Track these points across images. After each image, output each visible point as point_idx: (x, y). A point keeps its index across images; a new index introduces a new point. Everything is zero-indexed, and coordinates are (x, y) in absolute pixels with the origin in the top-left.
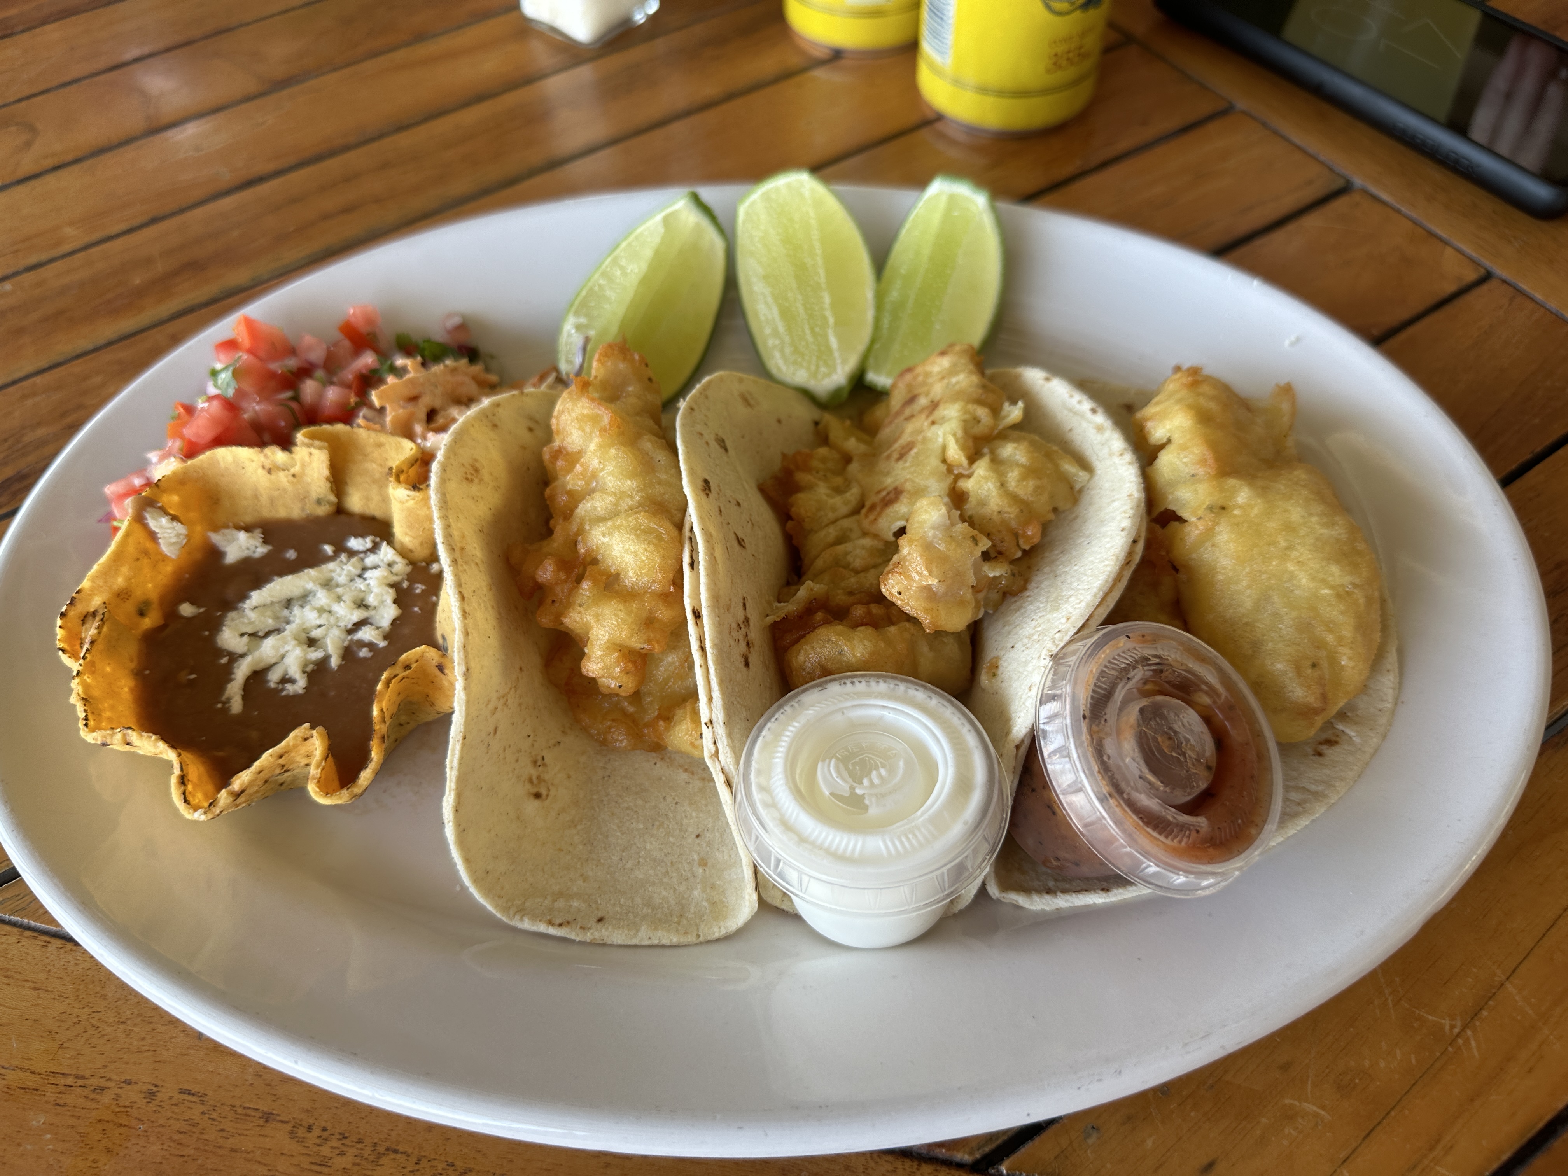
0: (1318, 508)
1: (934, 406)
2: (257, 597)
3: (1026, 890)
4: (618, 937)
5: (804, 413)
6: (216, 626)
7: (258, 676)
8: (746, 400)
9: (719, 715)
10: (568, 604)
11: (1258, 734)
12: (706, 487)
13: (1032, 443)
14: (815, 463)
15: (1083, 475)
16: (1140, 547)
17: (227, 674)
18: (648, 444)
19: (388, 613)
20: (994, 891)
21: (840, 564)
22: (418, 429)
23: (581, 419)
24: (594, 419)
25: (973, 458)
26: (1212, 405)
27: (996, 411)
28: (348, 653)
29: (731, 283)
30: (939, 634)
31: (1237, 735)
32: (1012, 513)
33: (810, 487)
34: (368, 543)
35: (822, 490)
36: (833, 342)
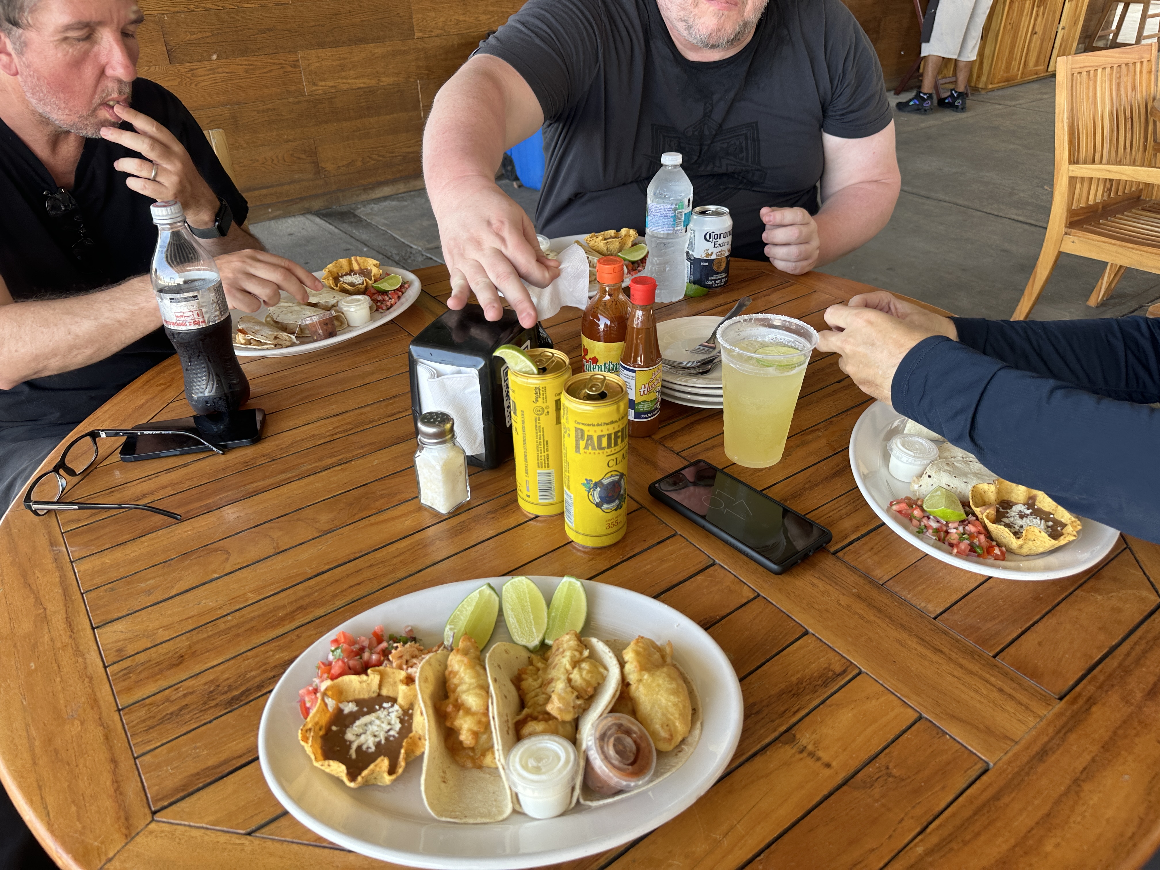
0: (667, 679)
1: (564, 651)
2: (358, 723)
3: (591, 800)
4: (471, 821)
5: (525, 654)
6: (344, 733)
7: (359, 748)
8: (506, 652)
9: (500, 748)
10: (455, 718)
11: (649, 745)
12: (495, 680)
13: (591, 664)
14: (528, 671)
15: (605, 672)
16: (618, 693)
17: (349, 747)
18: (478, 668)
19: (398, 726)
20: (582, 801)
21: (536, 704)
22: (405, 667)
23: (458, 662)
24: (462, 661)
25: (573, 668)
26: (641, 650)
27: (581, 653)
28: (387, 739)
29: (501, 610)
30: (564, 722)
31: (643, 745)
32: (584, 684)
33: (526, 679)
34: (390, 704)
35: (530, 680)
36: (534, 630)
